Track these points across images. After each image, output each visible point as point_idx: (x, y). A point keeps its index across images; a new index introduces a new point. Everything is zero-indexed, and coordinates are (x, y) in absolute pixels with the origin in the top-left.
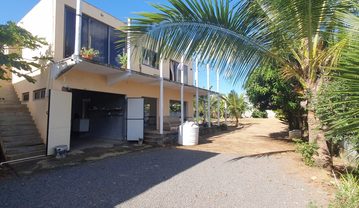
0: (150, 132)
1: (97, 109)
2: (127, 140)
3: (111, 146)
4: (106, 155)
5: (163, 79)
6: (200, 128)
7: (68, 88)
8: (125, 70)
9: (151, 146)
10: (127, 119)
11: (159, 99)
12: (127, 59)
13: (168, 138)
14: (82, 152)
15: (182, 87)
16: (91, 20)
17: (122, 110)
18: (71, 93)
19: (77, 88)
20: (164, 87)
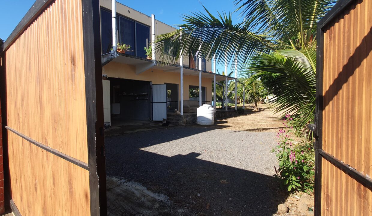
0: (172, 114)
1: (126, 94)
2: (153, 120)
3: (141, 124)
4: (139, 130)
5: (182, 67)
6: (217, 111)
7: (106, 77)
8: (150, 61)
9: (173, 125)
10: (152, 103)
11: (180, 85)
12: (151, 50)
13: (188, 119)
14: (120, 128)
15: (200, 73)
16: (120, 17)
17: (148, 94)
18: (109, 81)
19: (113, 77)
20: (183, 74)
